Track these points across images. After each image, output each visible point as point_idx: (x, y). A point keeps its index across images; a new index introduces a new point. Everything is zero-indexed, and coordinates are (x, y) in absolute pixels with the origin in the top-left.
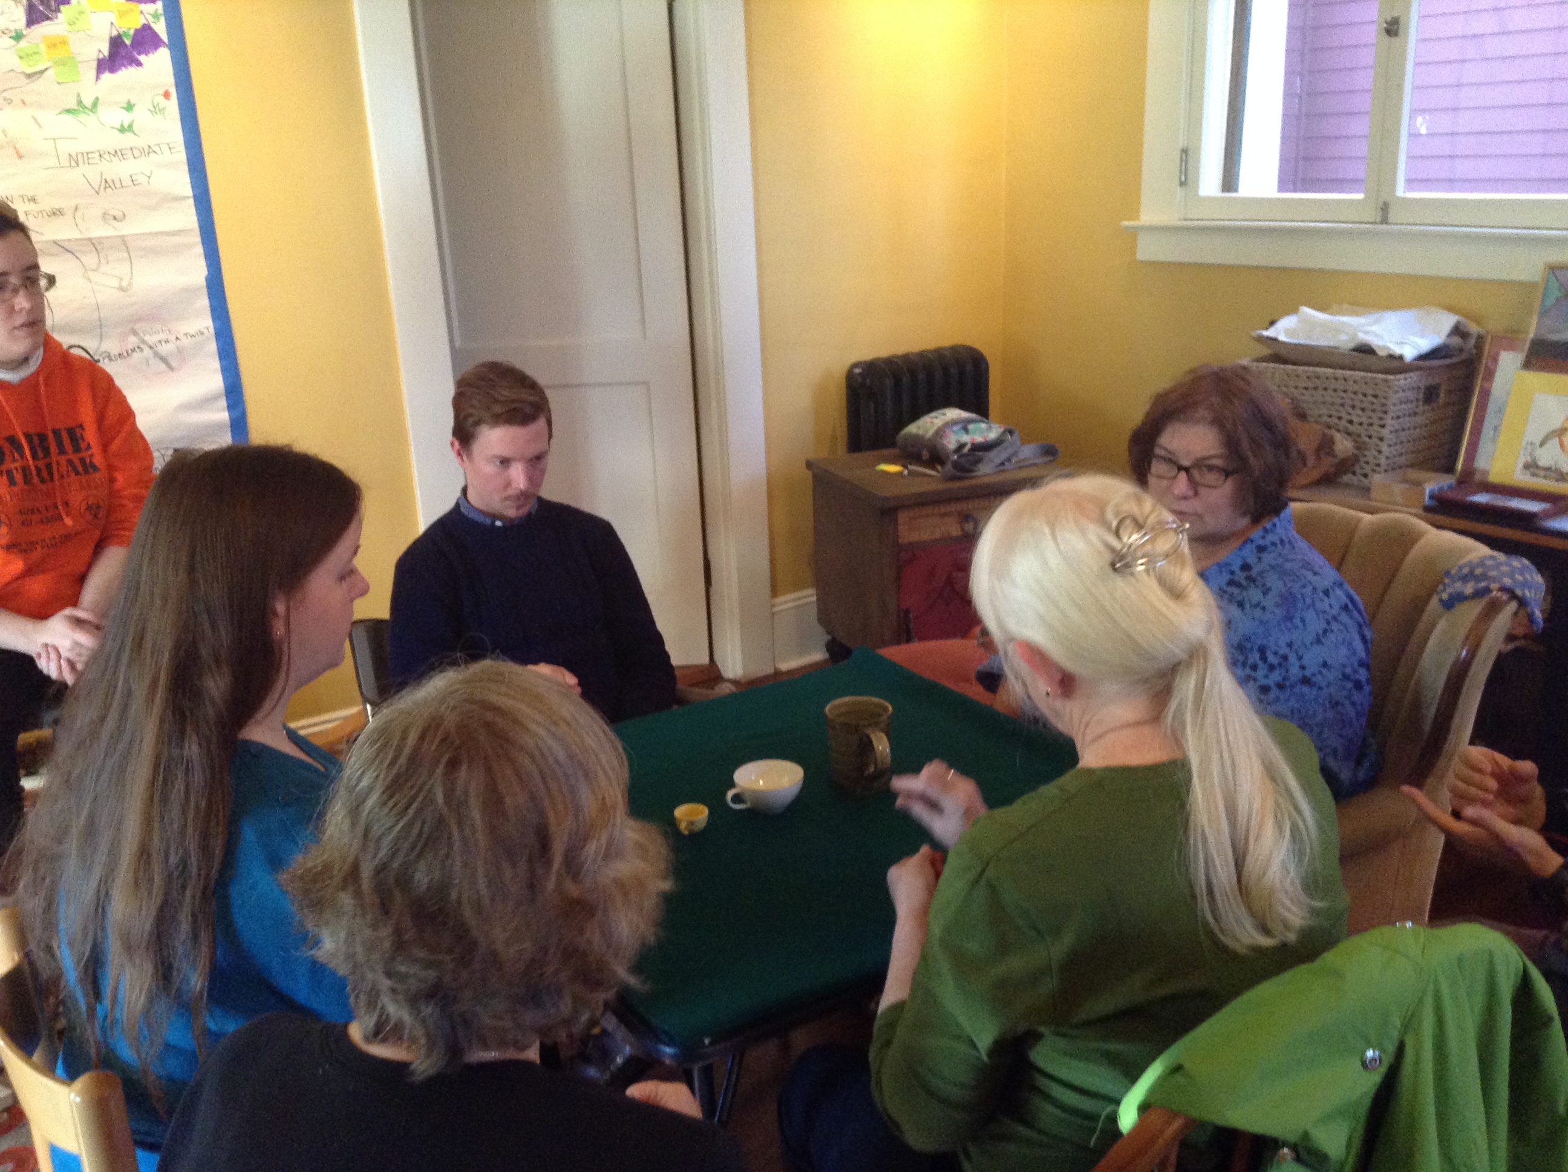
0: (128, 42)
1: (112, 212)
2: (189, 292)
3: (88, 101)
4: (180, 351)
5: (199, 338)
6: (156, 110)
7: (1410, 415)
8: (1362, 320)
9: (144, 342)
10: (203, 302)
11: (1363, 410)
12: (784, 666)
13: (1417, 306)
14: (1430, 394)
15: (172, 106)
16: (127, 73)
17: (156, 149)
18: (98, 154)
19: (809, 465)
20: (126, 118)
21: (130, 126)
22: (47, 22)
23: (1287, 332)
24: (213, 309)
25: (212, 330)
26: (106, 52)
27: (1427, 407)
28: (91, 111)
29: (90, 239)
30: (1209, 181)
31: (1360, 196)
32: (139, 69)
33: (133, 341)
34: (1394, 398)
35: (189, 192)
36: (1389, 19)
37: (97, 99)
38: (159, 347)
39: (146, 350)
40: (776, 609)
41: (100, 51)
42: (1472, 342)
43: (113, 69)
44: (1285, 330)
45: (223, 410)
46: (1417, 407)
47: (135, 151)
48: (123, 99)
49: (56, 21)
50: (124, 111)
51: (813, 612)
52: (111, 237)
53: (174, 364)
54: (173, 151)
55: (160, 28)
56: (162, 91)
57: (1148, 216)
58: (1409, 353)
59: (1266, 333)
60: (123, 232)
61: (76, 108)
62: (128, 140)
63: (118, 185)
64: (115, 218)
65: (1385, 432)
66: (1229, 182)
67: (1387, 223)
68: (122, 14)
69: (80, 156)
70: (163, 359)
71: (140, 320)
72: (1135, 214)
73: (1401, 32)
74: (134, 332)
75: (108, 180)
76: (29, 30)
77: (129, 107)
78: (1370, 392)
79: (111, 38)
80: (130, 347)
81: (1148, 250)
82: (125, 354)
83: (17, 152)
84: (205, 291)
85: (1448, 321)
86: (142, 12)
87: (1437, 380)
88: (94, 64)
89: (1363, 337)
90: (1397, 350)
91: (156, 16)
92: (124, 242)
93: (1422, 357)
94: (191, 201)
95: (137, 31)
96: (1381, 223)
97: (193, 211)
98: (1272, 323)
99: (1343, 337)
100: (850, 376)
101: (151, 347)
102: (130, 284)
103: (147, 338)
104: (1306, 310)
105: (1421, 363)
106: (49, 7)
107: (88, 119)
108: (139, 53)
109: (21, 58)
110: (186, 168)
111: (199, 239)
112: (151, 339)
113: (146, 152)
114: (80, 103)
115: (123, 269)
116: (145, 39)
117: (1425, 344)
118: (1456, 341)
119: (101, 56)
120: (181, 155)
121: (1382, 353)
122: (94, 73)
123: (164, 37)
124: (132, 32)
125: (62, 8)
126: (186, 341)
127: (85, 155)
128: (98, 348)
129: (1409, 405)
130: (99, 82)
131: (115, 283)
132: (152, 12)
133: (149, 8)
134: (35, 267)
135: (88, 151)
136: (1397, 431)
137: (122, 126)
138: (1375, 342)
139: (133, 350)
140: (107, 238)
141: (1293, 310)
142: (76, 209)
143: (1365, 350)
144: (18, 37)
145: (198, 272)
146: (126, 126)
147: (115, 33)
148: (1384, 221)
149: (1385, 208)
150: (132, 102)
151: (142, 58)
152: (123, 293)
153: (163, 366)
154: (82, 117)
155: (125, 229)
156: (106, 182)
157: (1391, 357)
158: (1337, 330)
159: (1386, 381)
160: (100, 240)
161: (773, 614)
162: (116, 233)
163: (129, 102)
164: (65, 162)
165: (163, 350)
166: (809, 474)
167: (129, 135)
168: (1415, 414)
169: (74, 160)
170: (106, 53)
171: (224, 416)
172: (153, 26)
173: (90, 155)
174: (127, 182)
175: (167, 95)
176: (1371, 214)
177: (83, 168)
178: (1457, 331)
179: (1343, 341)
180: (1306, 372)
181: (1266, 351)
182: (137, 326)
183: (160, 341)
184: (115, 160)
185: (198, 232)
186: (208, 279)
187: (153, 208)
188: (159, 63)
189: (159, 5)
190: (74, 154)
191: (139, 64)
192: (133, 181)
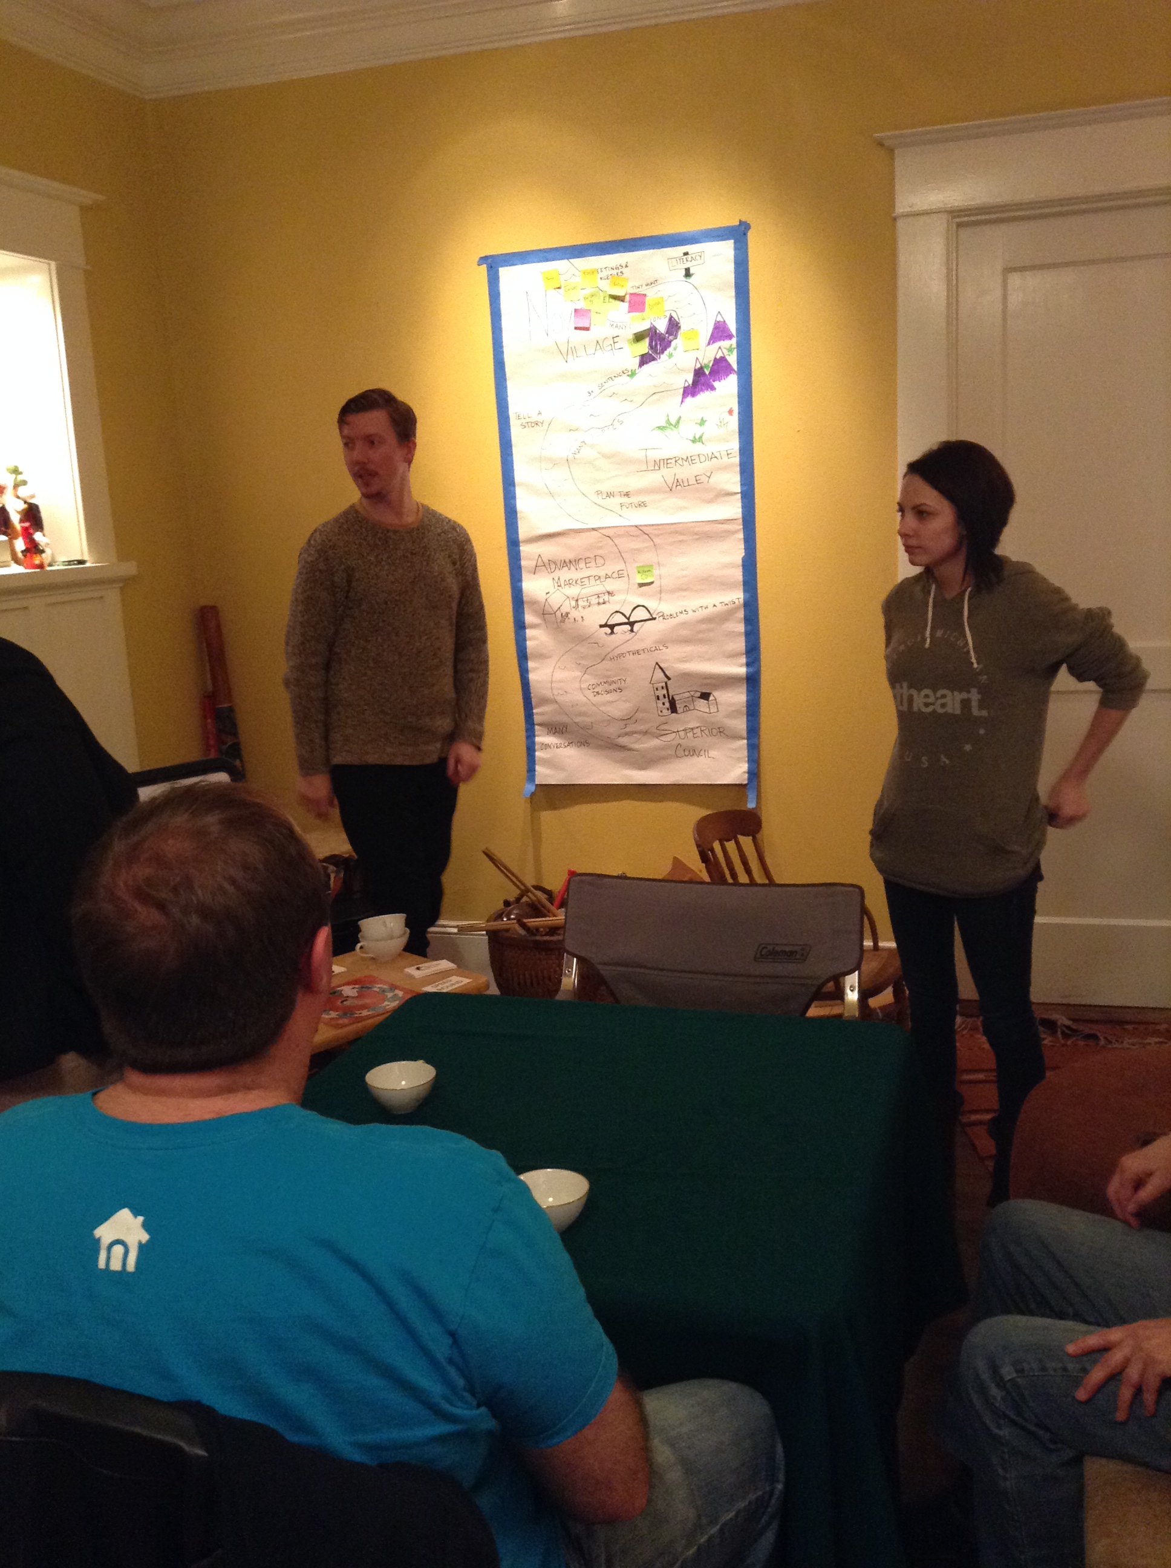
0: (707, 372)
2: (727, 568)
3: (673, 420)
5: (731, 607)
6: (722, 424)
9: (689, 606)
10: (739, 576)
15: (734, 420)
16: (704, 397)
17: (717, 455)
18: (674, 459)
20: (698, 431)
21: (701, 437)
22: (653, 362)
24: (746, 585)
25: (742, 600)
28: (675, 427)
29: (662, 525)
32: (713, 392)
33: (682, 604)
35: (738, 489)
37: (680, 418)
38: (701, 610)
39: (691, 613)
41: (686, 381)
43: (693, 395)
45: (741, 666)
47: (702, 457)
48: (698, 416)
49: (659, 362)
50: (698, 426)
52: (677, 524)
54: (730, 456)
55: (733, 359)
56: (727, 410)
61: (665, 425)
62: (698, 448)
63: (686, 483)
69: (662, 462)
75: (680, 480)
76: (640, 369)
77: (702, 422)
79: (695, 370)
80: (680, 609)
82: (675, 616)
84: (741, 569)
86: (720, 348)
88: (681, 391)
91: (730, 350)
94: (739, 495)
95: (715, 363)
97: (739, 504)
101: (694, 611)
106: (656, 350)
107: (671, 433)
108: (714, 381)
110: (738, 469)
111: (742, 527)
112: (695, 604)
113: (710, 458)
114: (668, 422)
116: (720, 367)
119: (687, 385)
120: (736, 459)
122: (681, 397)
123: (735, 366)
124: (711, 364)
125: (667, 350)
126: (721, 608)
127: (665, 461)
128: (657, 608)
130: (683, 404)
132: (728, 346)
133: (725, 344)
135: (668, 458)
137: (695, 437)
139: (682, 612)
140: (673, 524)
144: (633, 374)
145: (738, 553)
146: (697, 437)
147: (698, 366)
150: (704, 419)
151: (716, 384)
154: (668, 431)
156: (678, 481)
163: (702, 419)
164: (651, 466)
165: (703, 613)
167: (699, 444)
169: (659, 464)
170: (691, 382)
171: (743, 670)
172: (728, 358)
173: (669, 461)
174: (693, 481)
175: (731, 411)
177: (664, 471)
183: (701, 607)
184: (686, 464)
185: (741, 521)
186: (744, 560)
187: (710, 501)
188: (728, 386)
189: (733, 342)
190: (658, 461)
191: (713, 388)
192: (696, 481)
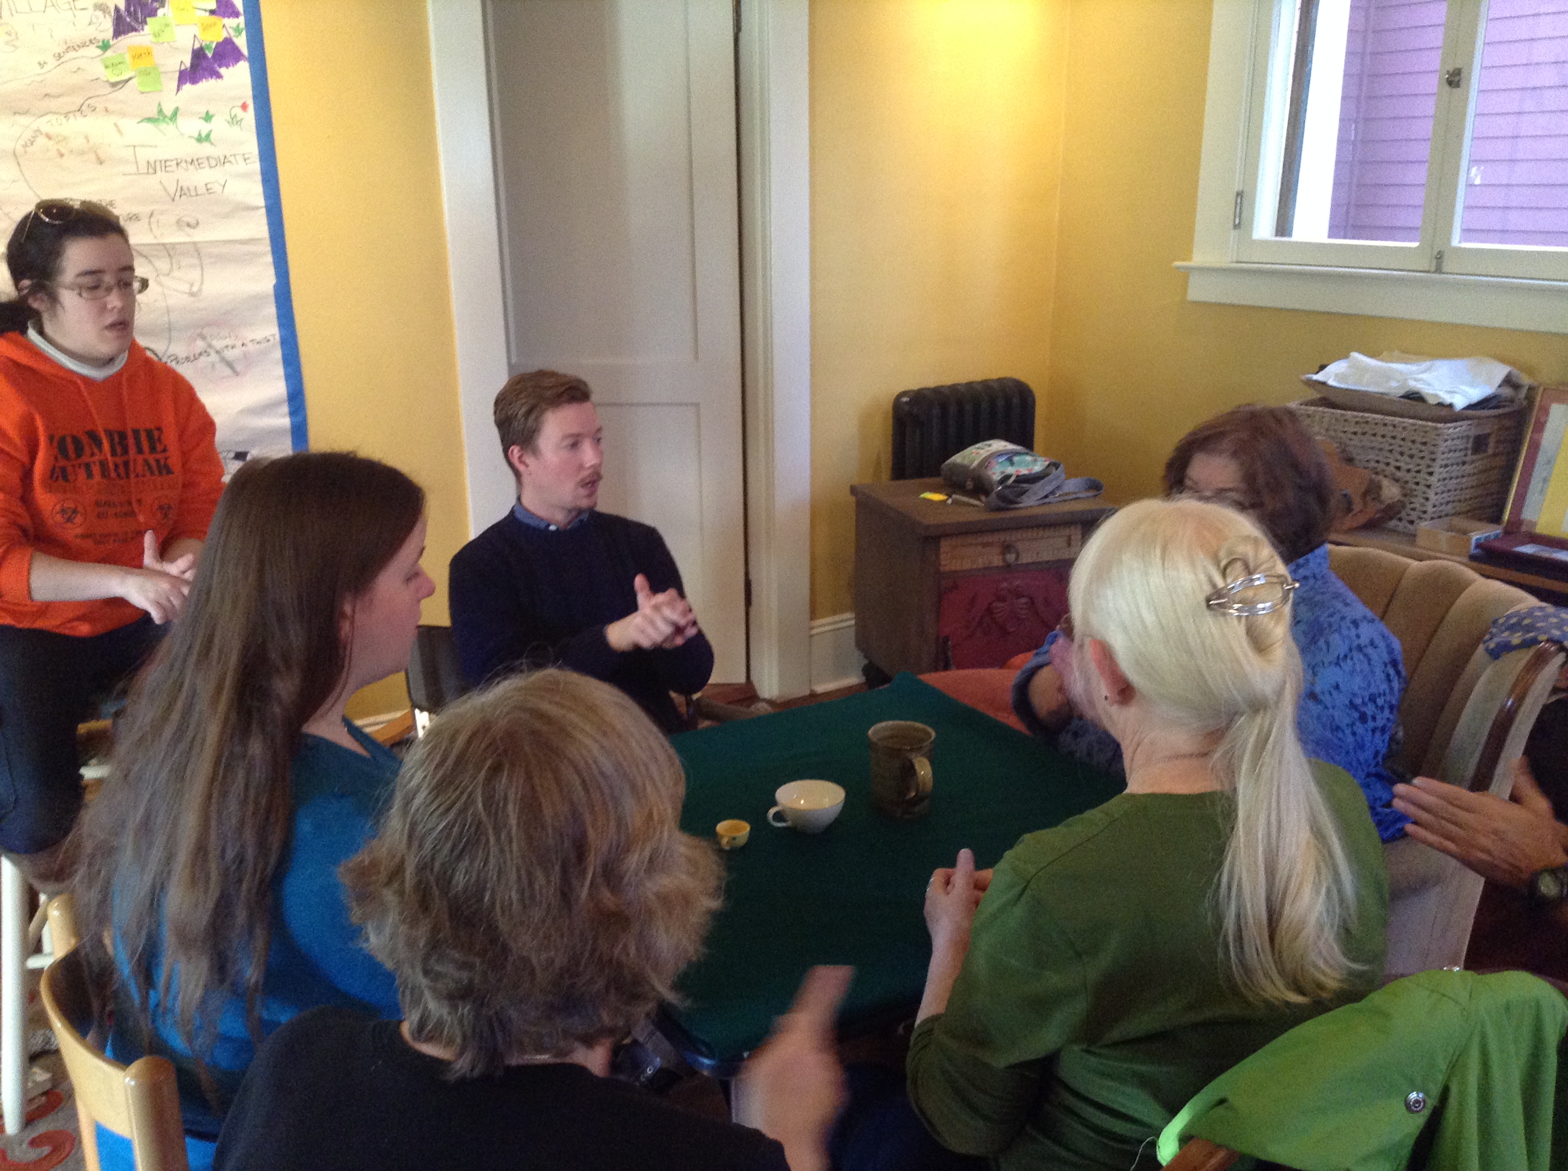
0: (210, 55)
1: (186, 219)
2: (256, 300)
3: (168, 110)
4: (246, 356)
5: (264, 345)
6: (234, 121)
7: (1458, 464)
8: (1413, 368)
9: (210, 346)
10: (271, 310)
11: (1411, 456)
12: (820, 689)
13: (1470, 356)
14: (1479, 444)
15: (249, 117)
16: (207, 85)
17: (232, 159)
18: (175, 162)
19: (853, 490)
20: (204, 128)
21: (208, 136)
22: (134, 33)
23: (1338, 377)
24: (280, 317)
25: (278, 337)
26: (188, 63)
27: (1475, 457)
28: (171, 119)
29: (164, 245)
30: (1263, 225)
31: (1415, 245)
32: (219, 81)
33: (200, 345)
34: (1443, 447)
35: (261, 202)
36: (1451, 70)
37: (177, 109)
38: (226, 351)
39: (213, 355)
40: (814, 631)
41: (182, 63)
42: (1523, 393)
43: (194, 81)
44: (1335, 374)
45: (284, 416)
46: (1466, 455)
47: (211, 160)
48: (202, 109)
49: (142, 33)
50: (203, 122)
51: (851, 636)
52: (184, 243)
53: (238, 368)
54: (248, 161)
55: (241, 42)
56: (240, 103)
57: (1199, 258)
58: (1460, 402)
59: (1315, 377)
60: (196, 239)
61: (156, 116)
62: (206, 149)
63: (193, 193)
64: (189, 225)
65: (1433, 480)
66: (1283, 225)
67: (1441, 273)
68: (206, 28)
69: (158, 164)
70: (230, 364)
71: (209, 324)
72: (1188, 254)
73: (1463, 84)
74: (204, 338)
75: (185, 188)
76: (115, 41)
77: (208, 117)
78: (1419, 439)
79: (193, 50)
80: (198, 351)
81: (1199, 291)
82: (192, 358)
83: (98, 158)
84: (272, 299)
85: (1501, 372)
86: (224, 26)
87: (1487, 431)
88: (177, 75)
89: (1414, 385)
90: (1447, 399)
91: (238, 30)
92: (196, 249)
93: (1471, 407)
94: (263, 211)
95: (218, 45)
96: (1435, 272)
97: (264, 221)
98: (1322, 367)
99: (1394, 384)
100: (897, 405)
101: (217, 352)
102: (200, 290)
103: (215, 343)
104: (1355, 355)
105: (1470, 412)
106: (136, 19)
107: (168, 128)
108: (220, 66)
109: (107, 67)
110: (259, 178)
111: (269, 248)
112: (218, 344)
113: (222, 161)
114: (160, 111)
115: (194, 275)
116: (227, 52)
117: (1476, 394)
118: (1507, 392)
119: (183, 68)
120: (256, 166)
121: (1432, 401)
122: (176, 83)
123: (245, 51)
124: (214, 46)
125: (149, 20)
126: (251, 347)
127: (163, 162)
128: (166, 351)
129: (1458, 454)
130: (180, 92)
131: (185, 288)
132: (235, 26)
133: (231, 22)
134: (131, 269)
135: (166, 159)
136: (1444, 479)
137: (200, 135)
138: (1425, 390)
139: (200, 354)
140: (180, 243)
141: (1345, 356)
142: (151, 215)
143: (1415, 397)
144: (105, 47)
145: (266, 281)
146: (203, 135)
147: (197, 46)
148: (1439, 270)
149: (1439, 257)
150: (211, 113)
151: (223, 71)
152: (192, 298)
153: (228, 371)
154: (163, 126)
155: (199, 236)
156: (182, 189)
157: (1440, 405)
158: (1387, 376)
159: (1436, 429)
160: (173, 245)
161: (811, 636)
162: (188, 239)
163: (207, 113)
164: (143, 168)
165: (229, 354)
166: (853, 499)
167: (206, 145)
168: (1464, 463)
169: (153, 167)
170: (188, 65)
171: (285, 422)
172: (235, 40)
173: (168, 164)
174: (202, 190)
175: (244, 107)
176: (1425, 263)
177: (160, 175)
178: (1508, 381)
179: (1393, 387)
180: (1356, 417)
181: (1315, 395)
182: (205, 331)
183: (227, 347)
184: (191, 168)
185: (268, 241)
186: (276, 288)
187: (227, 216)
188: (239, 76)
189: (241, 20)
190: (152, 162)
191: (219, 76)
192: (208, 190)
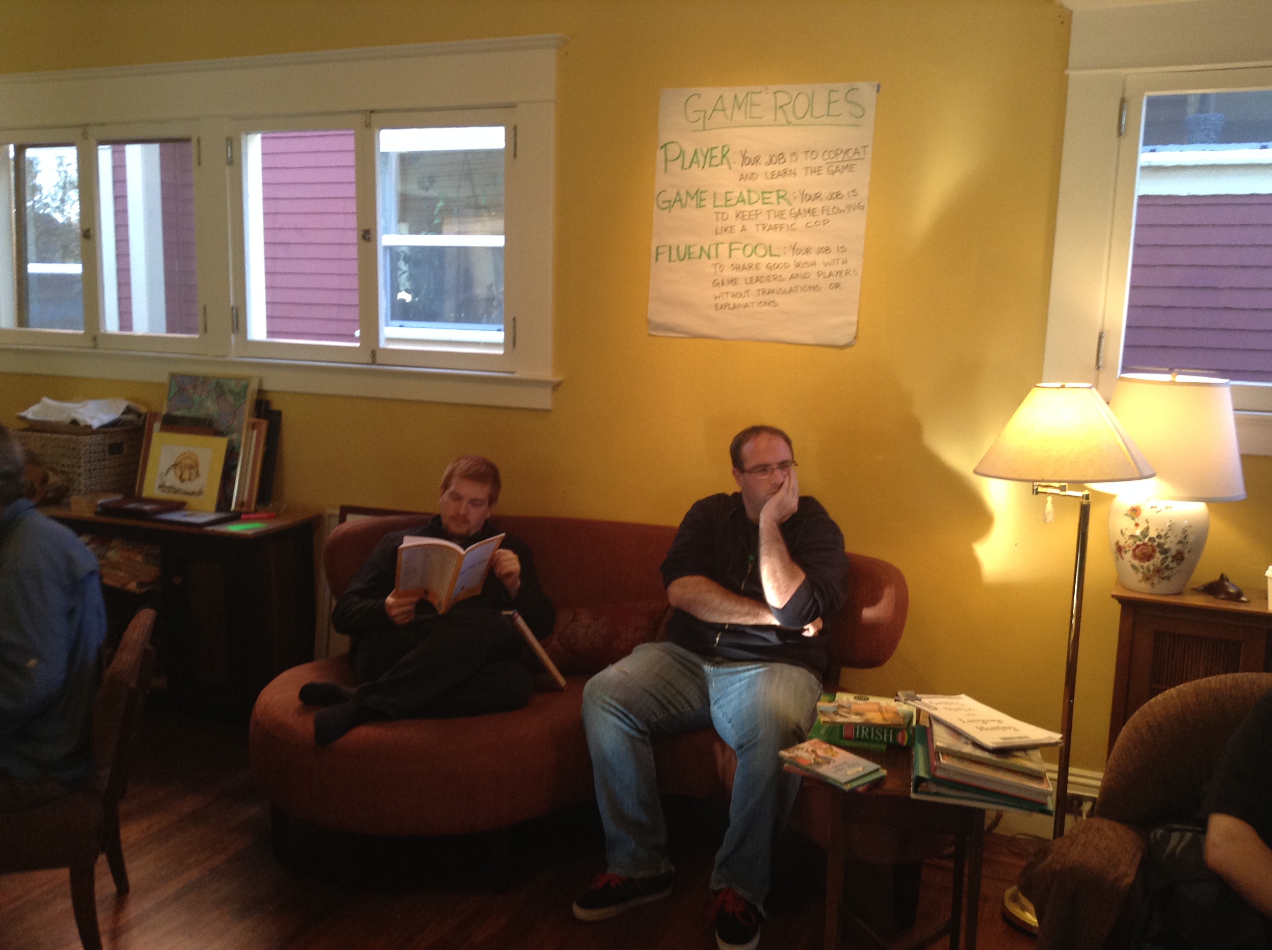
7: (99, 461)
8: (76, 405)
11: (68, 457)
14: (115, 449)
23: (33, 413)
27: (112, 456)
31: (82, 332)
34: (83, 451)
46: (105, 455)
58: (95, 424)
59: (21, 414)
65: (81, 470)
67: (97, 349)
78: (69, 447)
85: (122, 405)
87: (119, 440)
89: (75, 415)
90: (90, 422)
93: (103, 426)
96: (94, 348)
98: (26, 408)
99: (64, 415)
104: (46, 400)
105: (104, 430)
117: (106, 418)
118: (128, 417)
121: (82, 424)
129: (98, 455)
136: (90, 470)
138: (80, 418)
141: (37, 401)
143: (74, 422)
149: (95, 339)
157: (86, 426)
158: (63, 411)
159: (81, 440)
168: (104, 460)
176: (87, 342)
178: (128, 411)
179: (66, 418)
181: (20, 424)
